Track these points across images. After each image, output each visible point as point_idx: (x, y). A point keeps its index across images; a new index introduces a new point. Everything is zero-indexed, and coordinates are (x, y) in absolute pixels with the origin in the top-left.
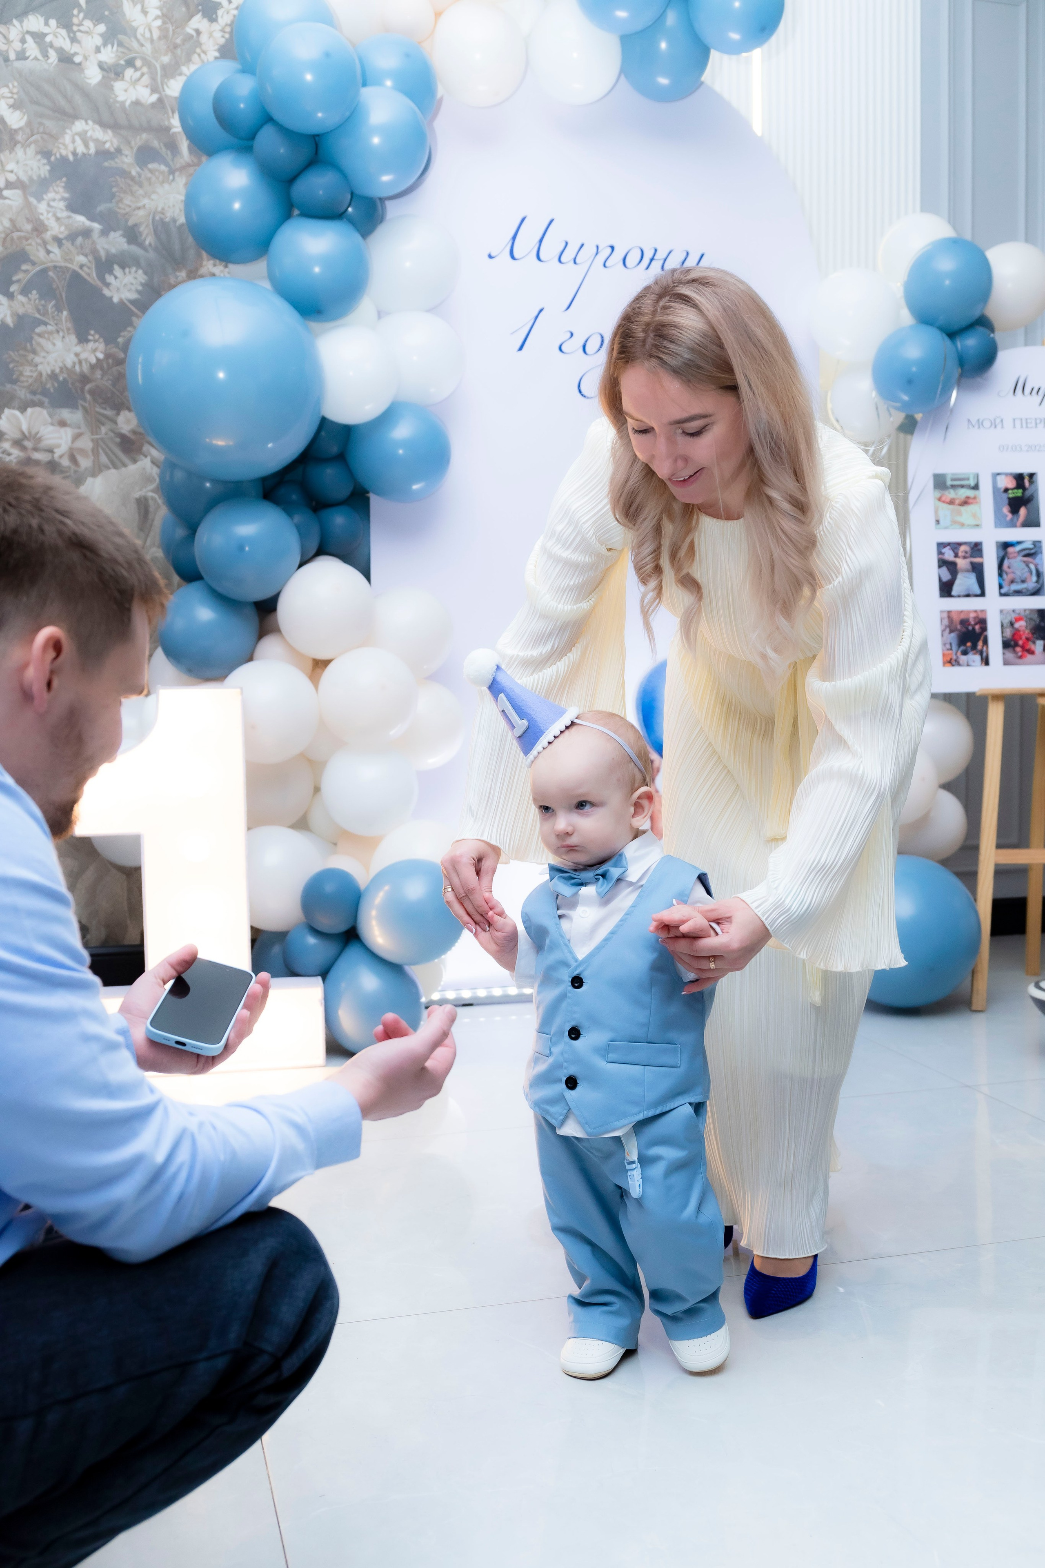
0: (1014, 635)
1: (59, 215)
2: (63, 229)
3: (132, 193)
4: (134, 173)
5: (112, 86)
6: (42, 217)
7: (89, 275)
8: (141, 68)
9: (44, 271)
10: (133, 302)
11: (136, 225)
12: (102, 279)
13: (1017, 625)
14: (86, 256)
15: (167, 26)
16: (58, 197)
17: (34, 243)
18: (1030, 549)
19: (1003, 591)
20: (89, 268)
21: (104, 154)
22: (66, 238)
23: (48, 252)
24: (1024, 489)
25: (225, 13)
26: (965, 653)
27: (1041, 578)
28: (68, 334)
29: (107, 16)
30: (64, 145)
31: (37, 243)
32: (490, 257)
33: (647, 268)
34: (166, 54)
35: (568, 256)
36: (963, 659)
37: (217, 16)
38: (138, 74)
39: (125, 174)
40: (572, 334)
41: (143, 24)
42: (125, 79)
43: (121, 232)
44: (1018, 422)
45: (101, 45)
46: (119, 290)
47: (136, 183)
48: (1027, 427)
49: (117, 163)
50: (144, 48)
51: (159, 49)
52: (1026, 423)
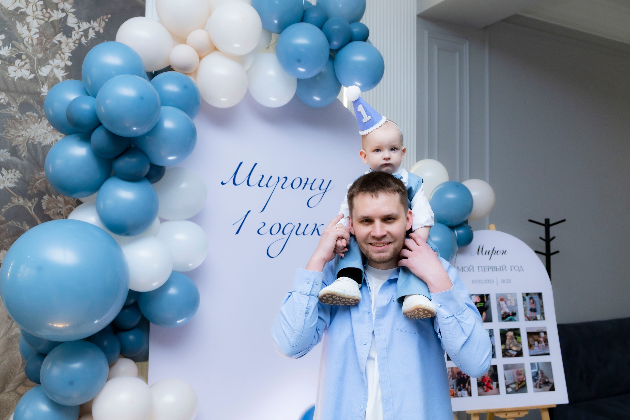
0: (482, 380)
3: (16, 128)
4: (17, 117)
5: (7, 68)
8: (25, 59)
10: (12, 189)
11: (17, 146)
15: (42, 38)
24: (484, 303)
25: (76, 33)
26: (460, 390)
29: (6, 30)
32: (223, 183)
33: (303, 189)
34: (40, 53)
35: (263, 183)
36: (459, 393)
37: (71, 35)
38: (23, 63)
39: (12, 117)
40: (265, 224)
41: (27, 36)
42: (15, 65)
43: (7, 150)
44: (480, 268)
45: (2, 46)
46: (4, 183)
47: (18, 122)
48: (484, 271)
49: (7, 111)
50: (27, 49)
51: (37, 50)
52: (483, 269)
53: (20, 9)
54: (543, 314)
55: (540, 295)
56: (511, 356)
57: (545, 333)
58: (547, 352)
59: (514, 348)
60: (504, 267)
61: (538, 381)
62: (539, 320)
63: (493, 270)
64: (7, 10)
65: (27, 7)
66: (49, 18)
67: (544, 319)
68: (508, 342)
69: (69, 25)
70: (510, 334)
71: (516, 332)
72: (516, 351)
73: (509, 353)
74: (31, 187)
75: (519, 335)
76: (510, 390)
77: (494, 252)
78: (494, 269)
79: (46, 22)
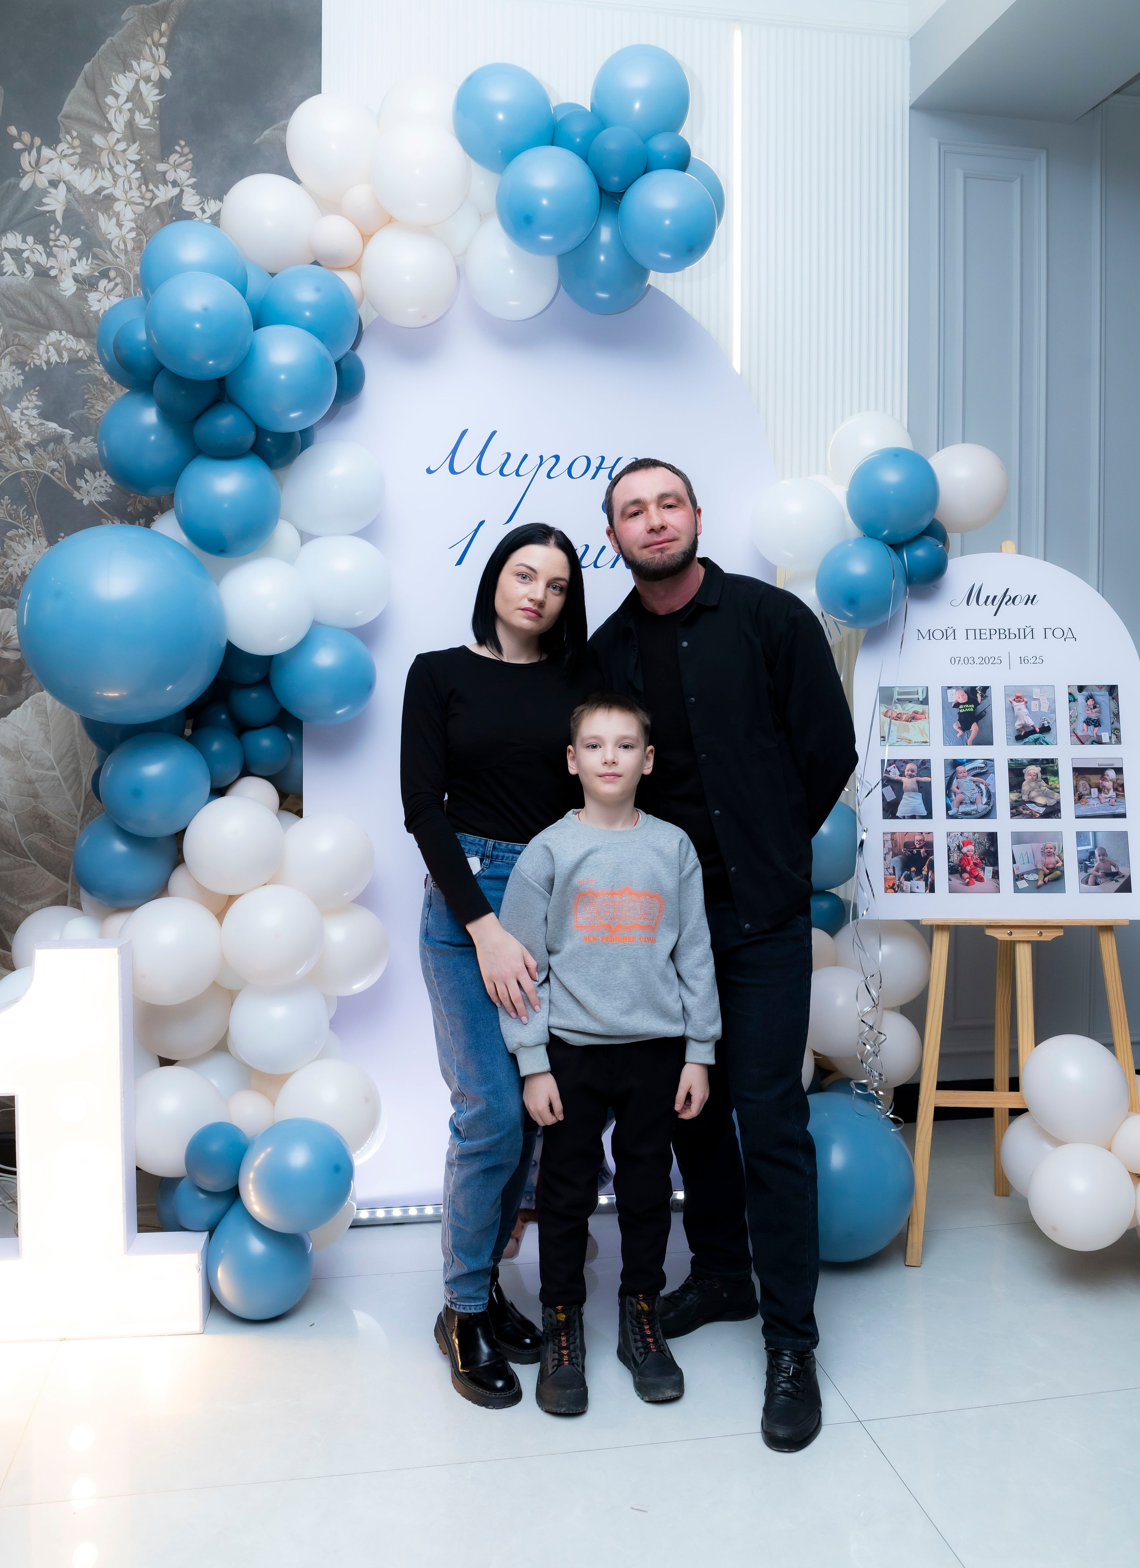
0: (961, 859)
1: (32, 423)
2: (35, 435)
3: (104, 400)
5: (87, 297)
6: (15, 425)
7: (59, 479)
8: (115, 278)
9: (17, 477)
10: (101, 504)
12: (73, 483)
13: (965, 850)
14: (58, 461)
15: (141, 237)
16: (31, 405)
17: (7, 451)
18: (981, 768)
19: (950, 813)
20: (60, 473)
21: (76, 362)
22: (38, 445)
23: (21, 458)
24: (976, 704)
26: (909, 878)
27: (992, 800)
28: (39, 537)
29: (83, 230)
30: (38, 355)
31: (10, 450)
32: (429, 471)
33: (594, 477)
36: (907, 884)
38: (112, 284)
39: (97, 381)
41: (118, 237)
42: (99, 290)
43: (92, 437)
44: (972, 633)
45: (76, 259)
46: (89, 494)
47: (107, 389)
48: (981, 639)
49: (89, 370)
50: (118, 259)
51: (133, 260)
52: (979, 634)
53: (104, 190)
54: (1116, 732)
55: (1112, 690)
56: (1032, 816)
57: (1119, 771)
58: (1120, 811)
59: (1041, 800)
60: (1028, 630)
61: (1091, 871)
62: (1105, 744)
63: (1003, 636)
64: (82, 194)
65: (115, 185)
66: (152, 200)
67: (1119, 741)
68: (1025, 787)
69: (186, 208)
70: (1034, 770)
71: (1048, 768)
72: (1045, 806)
73: (1028, 809)
74: (132, 500)
75: (1056, 773)
76: (1022, 884)
77: (1008, 599)
78: (1004, 634)
79: (147, 208)
